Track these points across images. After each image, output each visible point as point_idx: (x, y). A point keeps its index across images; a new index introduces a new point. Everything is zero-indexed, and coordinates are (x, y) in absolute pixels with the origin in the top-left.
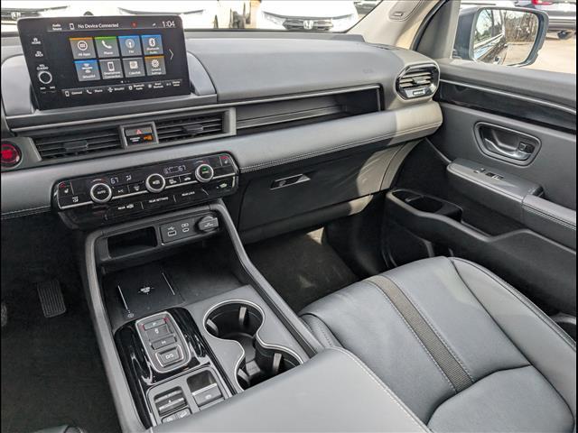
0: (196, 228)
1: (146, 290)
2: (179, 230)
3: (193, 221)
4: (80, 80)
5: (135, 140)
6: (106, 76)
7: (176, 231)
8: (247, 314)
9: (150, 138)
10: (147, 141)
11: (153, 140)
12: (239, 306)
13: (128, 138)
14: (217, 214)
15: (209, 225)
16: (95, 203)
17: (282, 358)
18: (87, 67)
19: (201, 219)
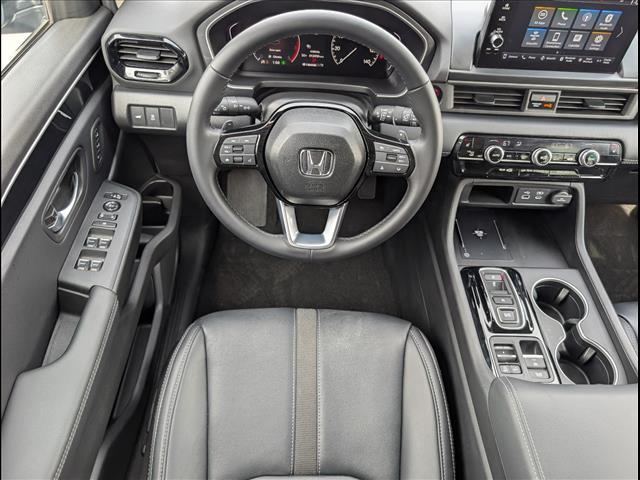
0: (549, 199)
1: (480, 233)
2: (533, 195)
3: (549, 191)
4: (523, 45)
5: (535, 105)
6: (548, 45)
7: (529, 197)
8: (567, 296)
9: (550, 106)
10: (547, 108)
11: (552, 108)
12: (561, 286)
13: (531, 102)
14: (574, 192)
15: (562, 200)
16: (485, 161)
17: (595, 354)
18: (535, 35)
19: (557, 192)
